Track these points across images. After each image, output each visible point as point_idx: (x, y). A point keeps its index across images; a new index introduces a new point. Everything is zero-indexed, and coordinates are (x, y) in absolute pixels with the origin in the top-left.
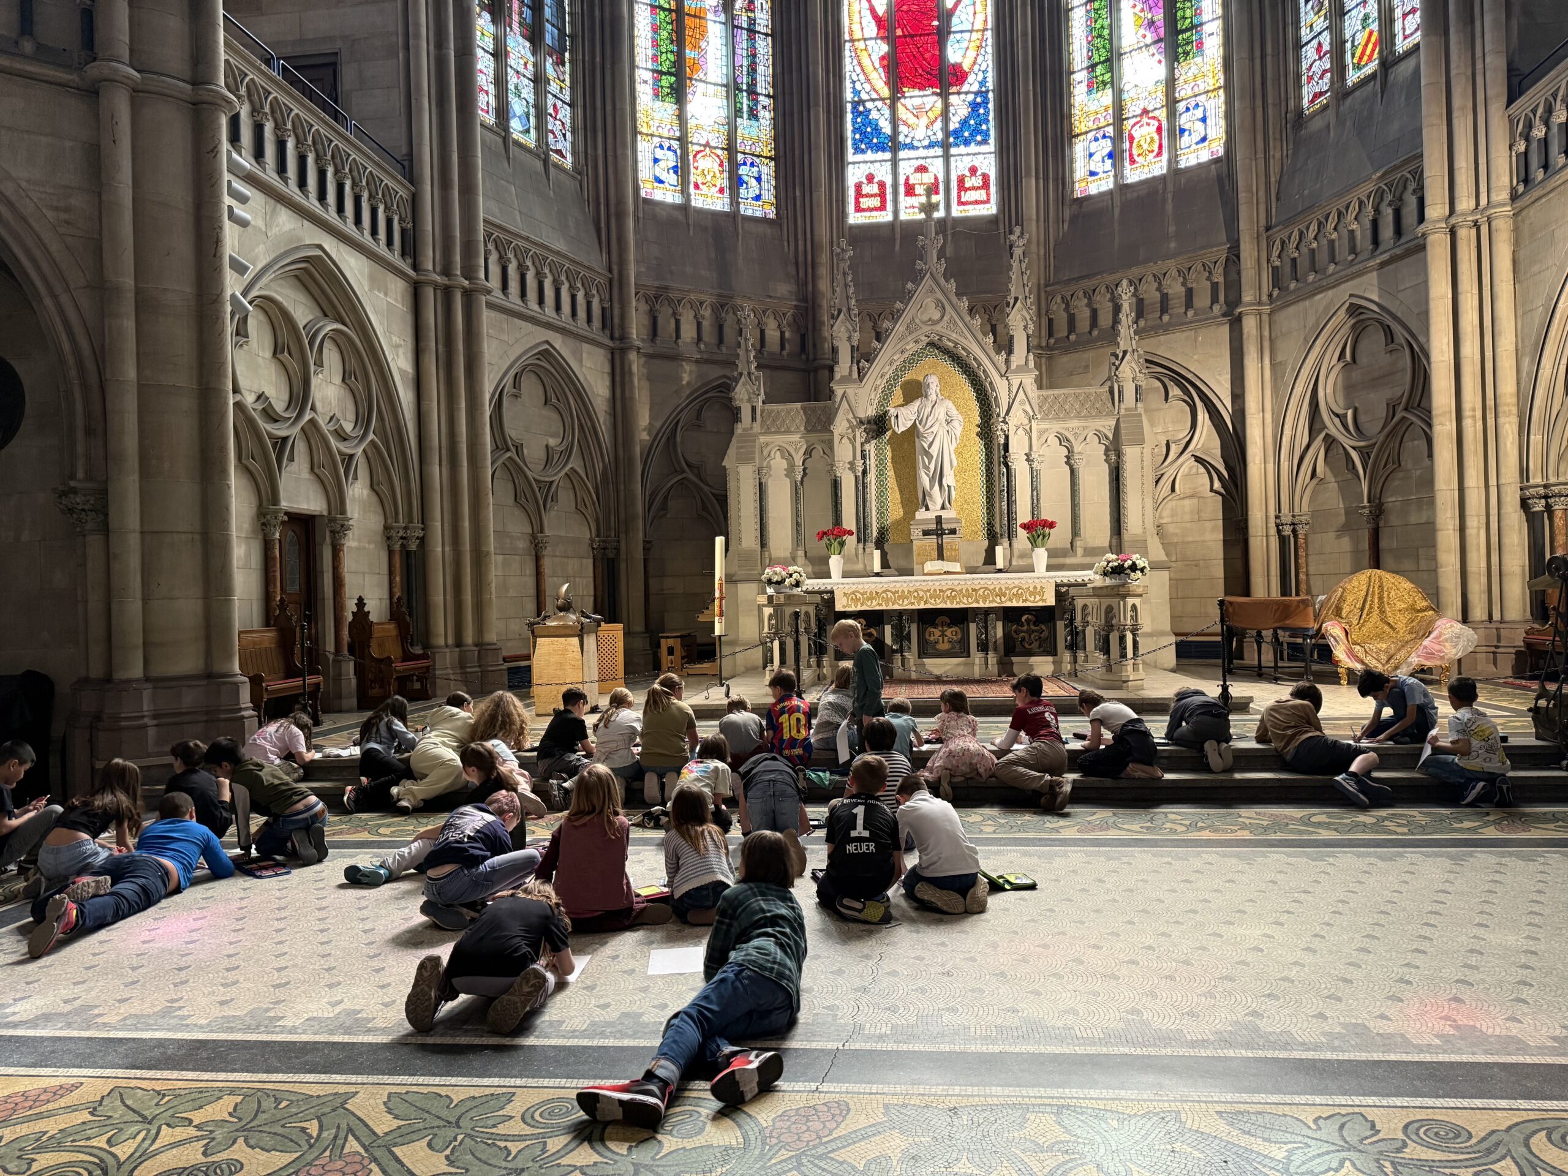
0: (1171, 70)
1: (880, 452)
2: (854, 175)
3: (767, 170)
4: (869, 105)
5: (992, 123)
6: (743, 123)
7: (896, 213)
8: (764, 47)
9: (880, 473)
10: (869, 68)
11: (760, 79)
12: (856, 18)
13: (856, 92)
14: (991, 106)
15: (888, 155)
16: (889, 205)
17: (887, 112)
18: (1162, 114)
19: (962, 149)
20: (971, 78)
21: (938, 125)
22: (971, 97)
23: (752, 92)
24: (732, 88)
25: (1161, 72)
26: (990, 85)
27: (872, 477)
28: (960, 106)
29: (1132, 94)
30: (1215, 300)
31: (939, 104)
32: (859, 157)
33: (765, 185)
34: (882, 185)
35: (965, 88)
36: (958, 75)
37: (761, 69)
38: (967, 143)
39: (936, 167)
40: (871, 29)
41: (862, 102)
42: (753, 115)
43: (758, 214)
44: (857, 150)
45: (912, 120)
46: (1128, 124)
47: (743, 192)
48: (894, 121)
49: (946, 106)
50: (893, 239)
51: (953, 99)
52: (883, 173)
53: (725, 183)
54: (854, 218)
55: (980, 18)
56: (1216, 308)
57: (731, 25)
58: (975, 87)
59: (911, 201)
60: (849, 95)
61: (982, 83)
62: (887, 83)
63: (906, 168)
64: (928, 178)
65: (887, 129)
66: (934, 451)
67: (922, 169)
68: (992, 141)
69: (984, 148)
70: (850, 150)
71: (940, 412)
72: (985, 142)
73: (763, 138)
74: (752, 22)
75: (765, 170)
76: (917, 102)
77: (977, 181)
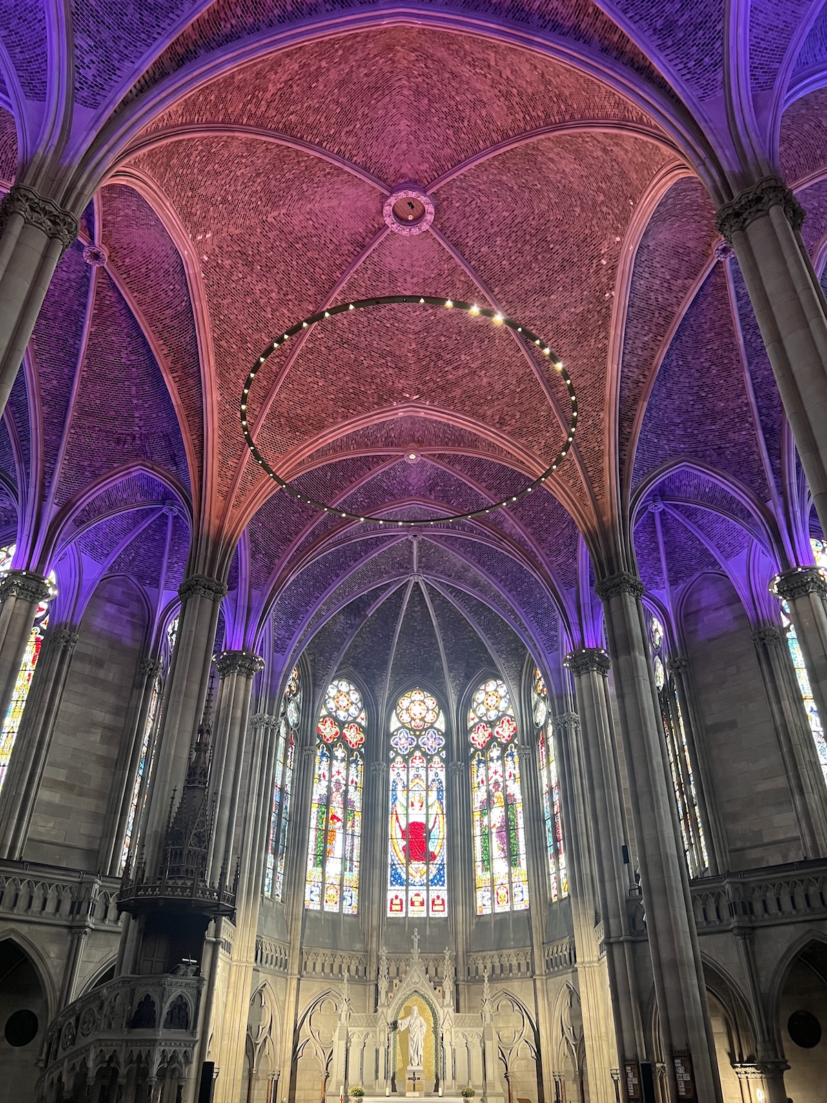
0: (510, 870)
1: (395, 1037)
2: (390, 895)
3: (355, 893)
4: (397, 866)
5: (446, 878)
6: (347, 874)
7: (407, 913)
8: (357, 841)
9: (395, 1047)
10: (398, 851)
11: (355, 854)
12: (394, 829)
13: (392, 860)
14: (446, 870)
15: (404, 888)
16: (404, 909)
17: (404, 869)
18: (507, 886)
19: (434, 887)
20: (438, 858)
21: (425, 876)
22: (438, 866)
23: (351, 860)
24: (344, 859)
25: (507, 869)
26: (445, 862)
27: (391, 1049)
28: (433, 870)
29: (498, 875)
30: (528, 970)
31: (425, 868)
32: (393, 888)
33: (353, 899)
34: (401, 900)
35: (435, 862)
36: (433, 857)
37: (355, 851)
38: (436, 885)
39: (424, 895)
40: (400, 835)
41: (394, 864)
42: (351, 870)
43: (350, 913)
44: (392, 884)
45: (414, 874)
46: (496, 887)
47: (344, 902)
48: (407, 873)
49: (428, 868)
50: (405, 926)
51: (431, 866)
52: (402, 895)
53: (338, 899)
54: (390, 914)
55: (442, 834)
56: (528, 973)
57: (345, 834)
58: (439, 862)
59: (413, 908)
60: (389, 861)
61: (442, 861)
62: (405, 857)
63: (411, 894)
64: (420, 899)
65: (404, 876)
66: (415, 1039)
67: (417, 895)
68: (446, 885)
69: (442, 888)
70: (389, 884)
71: (418, 1022)
72: (443, 885)
73: (354, 880)
74: (353, 831)
75: (354, 893)
76: (417, 866)
77: (439, 902)
